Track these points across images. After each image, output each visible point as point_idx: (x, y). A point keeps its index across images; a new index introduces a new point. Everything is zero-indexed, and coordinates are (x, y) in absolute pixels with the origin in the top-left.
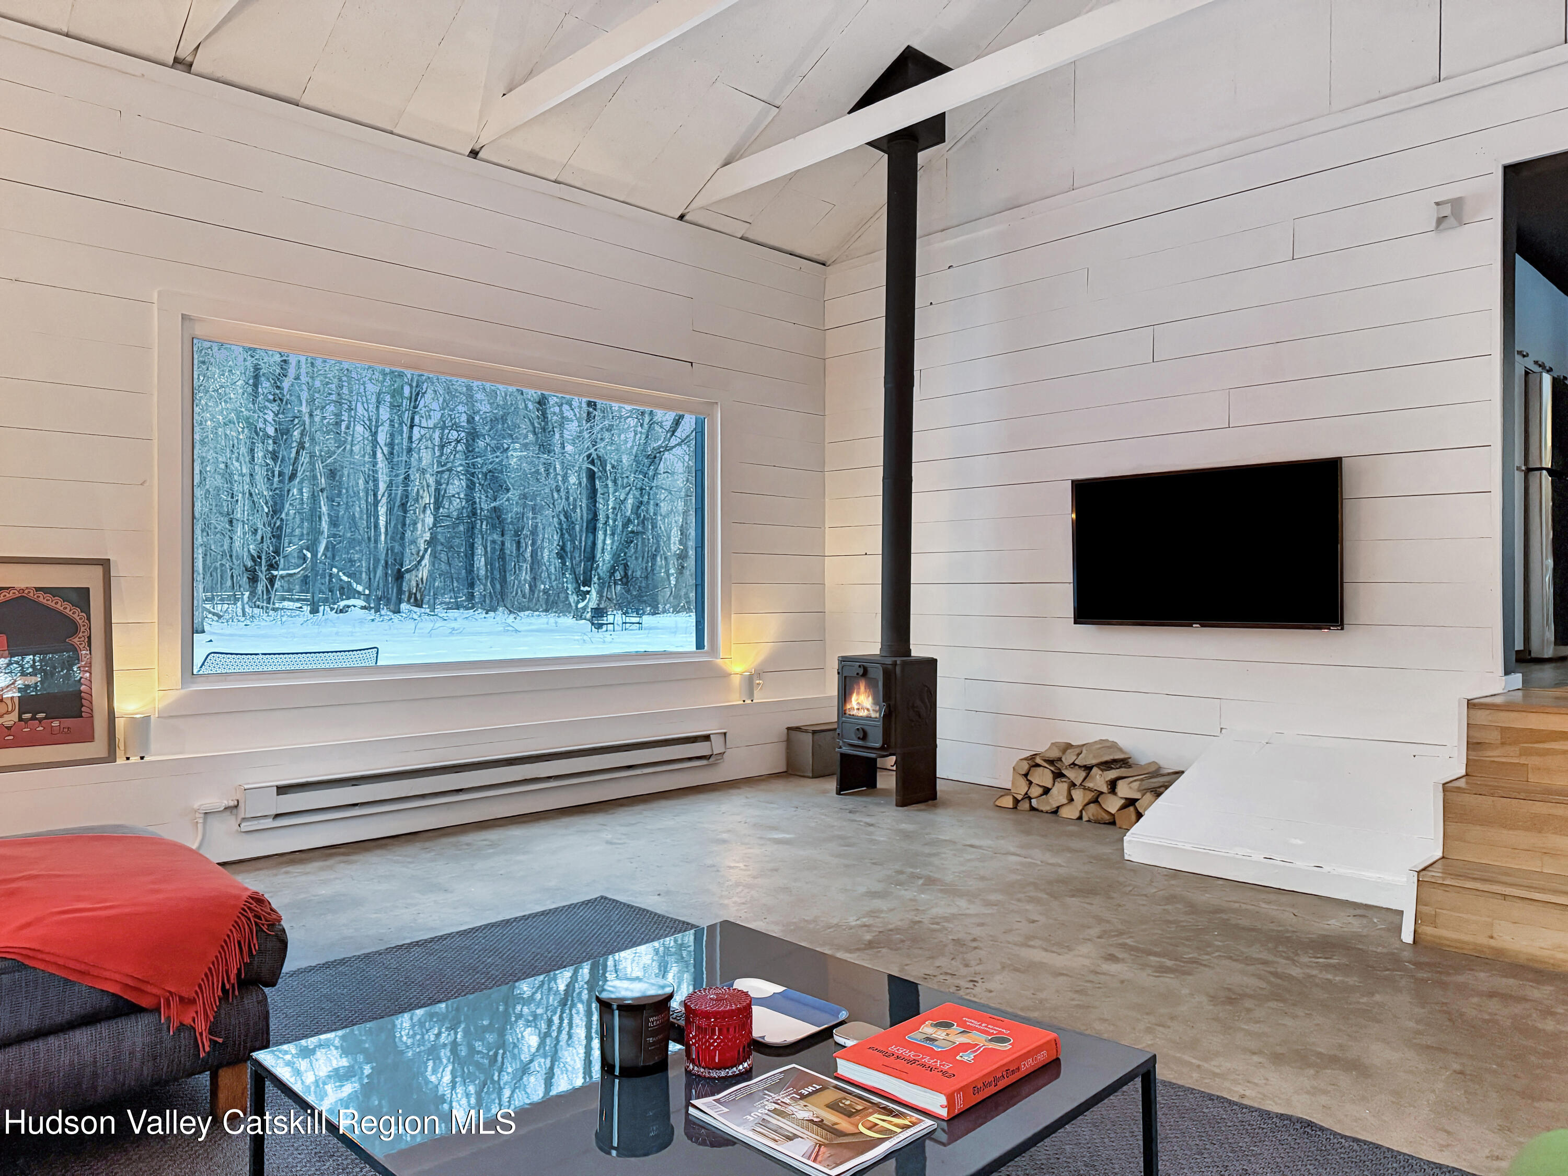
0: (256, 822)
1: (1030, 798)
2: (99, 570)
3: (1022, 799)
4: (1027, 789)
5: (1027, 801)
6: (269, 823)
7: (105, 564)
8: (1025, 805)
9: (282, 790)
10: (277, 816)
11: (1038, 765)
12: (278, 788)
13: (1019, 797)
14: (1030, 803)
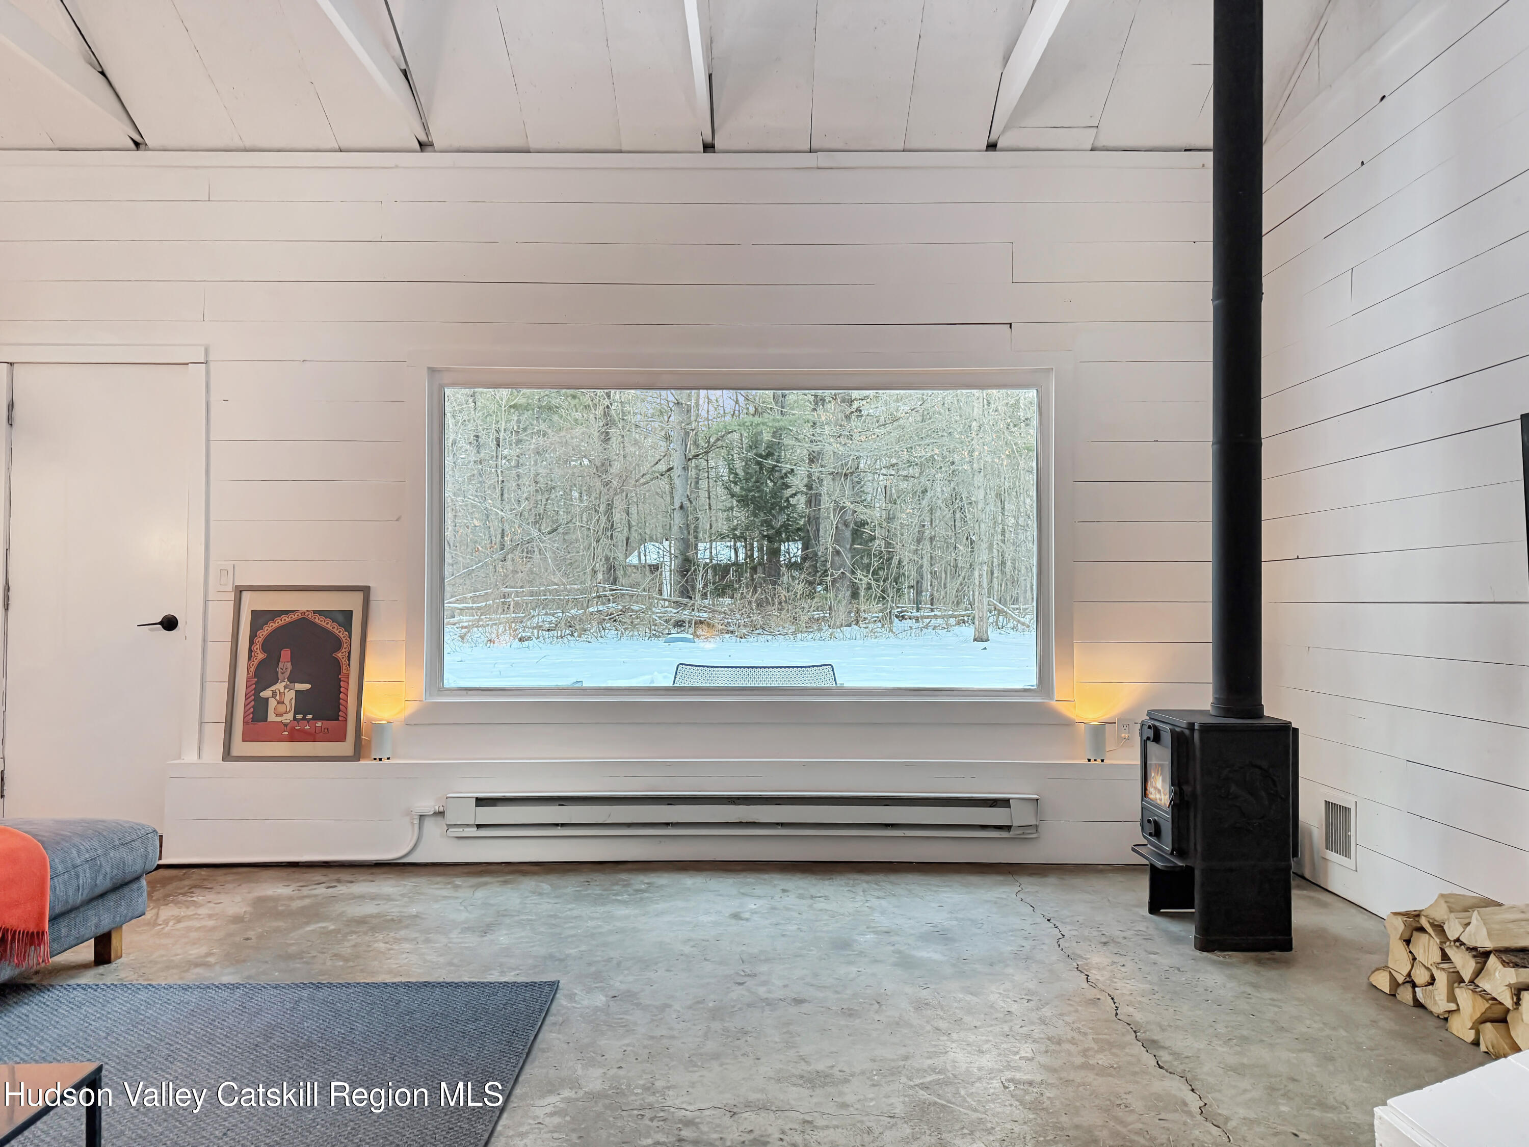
0: (461, 830)
1: (1414, 986)
2: (359, 596)
3: (1404, 983)
4: (1409, 967)
5: (1409, 986)
6: (473, 832)
7: (365, 590)
8: (1405, 994)
9: (481, 802)
10: (479, 826)
11: (1422, 929)
12: (477, 799)
13: (1400, 979)
14: (1414, 993)
